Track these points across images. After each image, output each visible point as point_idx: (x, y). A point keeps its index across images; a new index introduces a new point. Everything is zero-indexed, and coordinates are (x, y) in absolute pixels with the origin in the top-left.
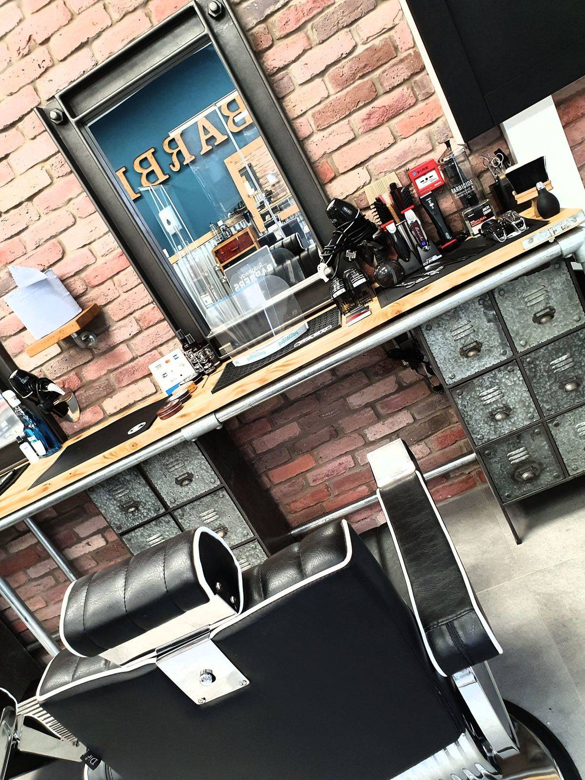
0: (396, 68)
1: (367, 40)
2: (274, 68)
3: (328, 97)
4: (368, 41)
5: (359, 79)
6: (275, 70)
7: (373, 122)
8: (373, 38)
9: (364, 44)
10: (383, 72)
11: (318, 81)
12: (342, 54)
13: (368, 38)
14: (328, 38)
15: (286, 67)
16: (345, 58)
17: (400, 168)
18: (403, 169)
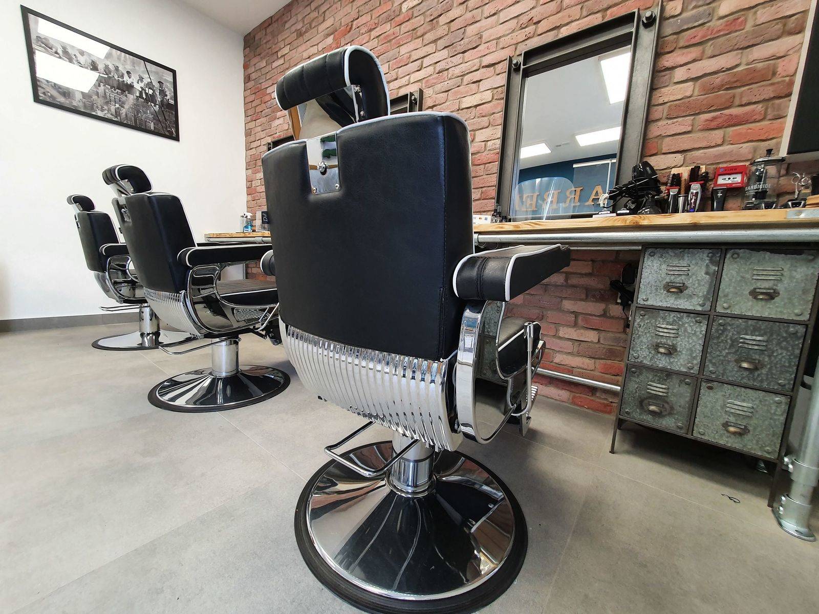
0: (762, 88)
1: (752, 62)
2: (664, 66)
3: (690, 97)
4: (754, 62)
5: (723, 90)
6: (664, 68)
7: (714, 124)
8: (757, 61)
9: (747, 64)
10: (748, 89)
11: (690, 84)
12: (723, 68)
13: (754, 60)
14: (719, 55)
15: (673, 68)
16: (724, 71)
17: (712, 164)
18: (714, 166)
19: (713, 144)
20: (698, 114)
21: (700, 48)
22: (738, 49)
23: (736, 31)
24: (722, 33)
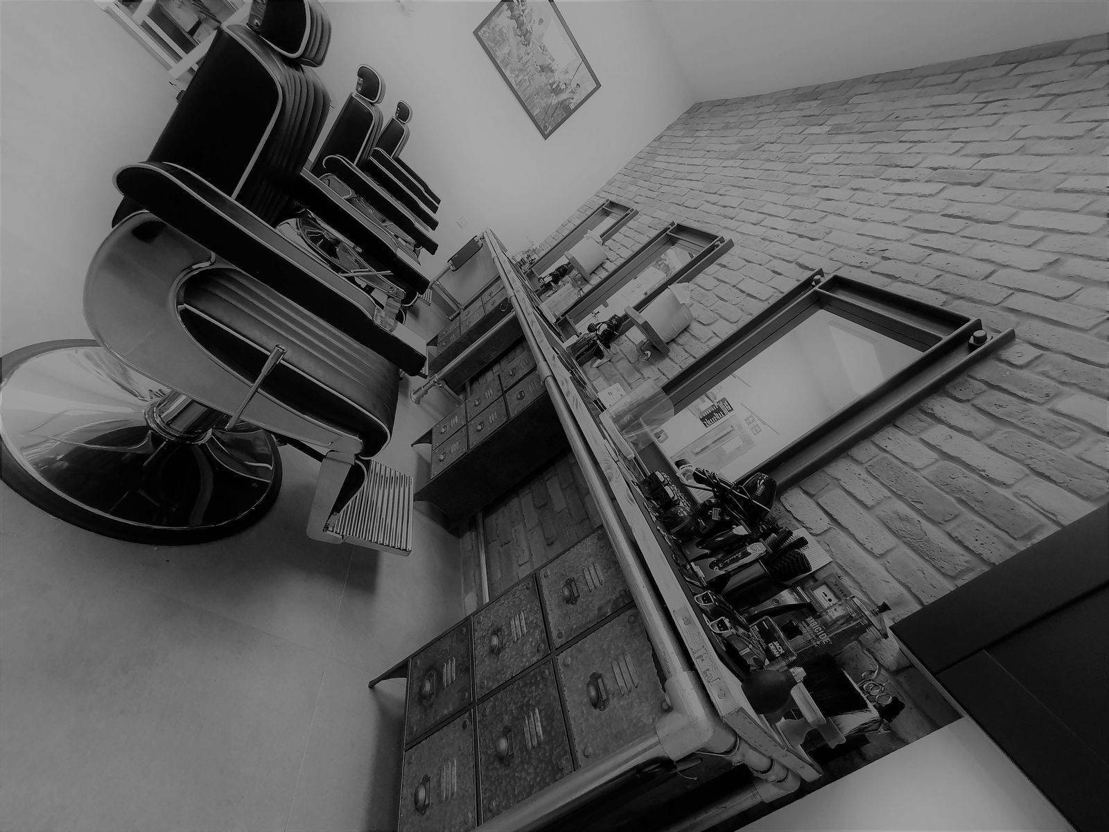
1: (1022, 496)
2: (932, 409)
3: (915, 470)
6: (930, 411)
11: (934, 455)
12: (984, 471)
14: (1001, 453)
15: (939, 420)
16: (981, 476)
19: (868, 546)
20: (900, 497)
21: (991, 424)
22: (1028, 466)
23: (1051, 443)
24: (1032, 429)
